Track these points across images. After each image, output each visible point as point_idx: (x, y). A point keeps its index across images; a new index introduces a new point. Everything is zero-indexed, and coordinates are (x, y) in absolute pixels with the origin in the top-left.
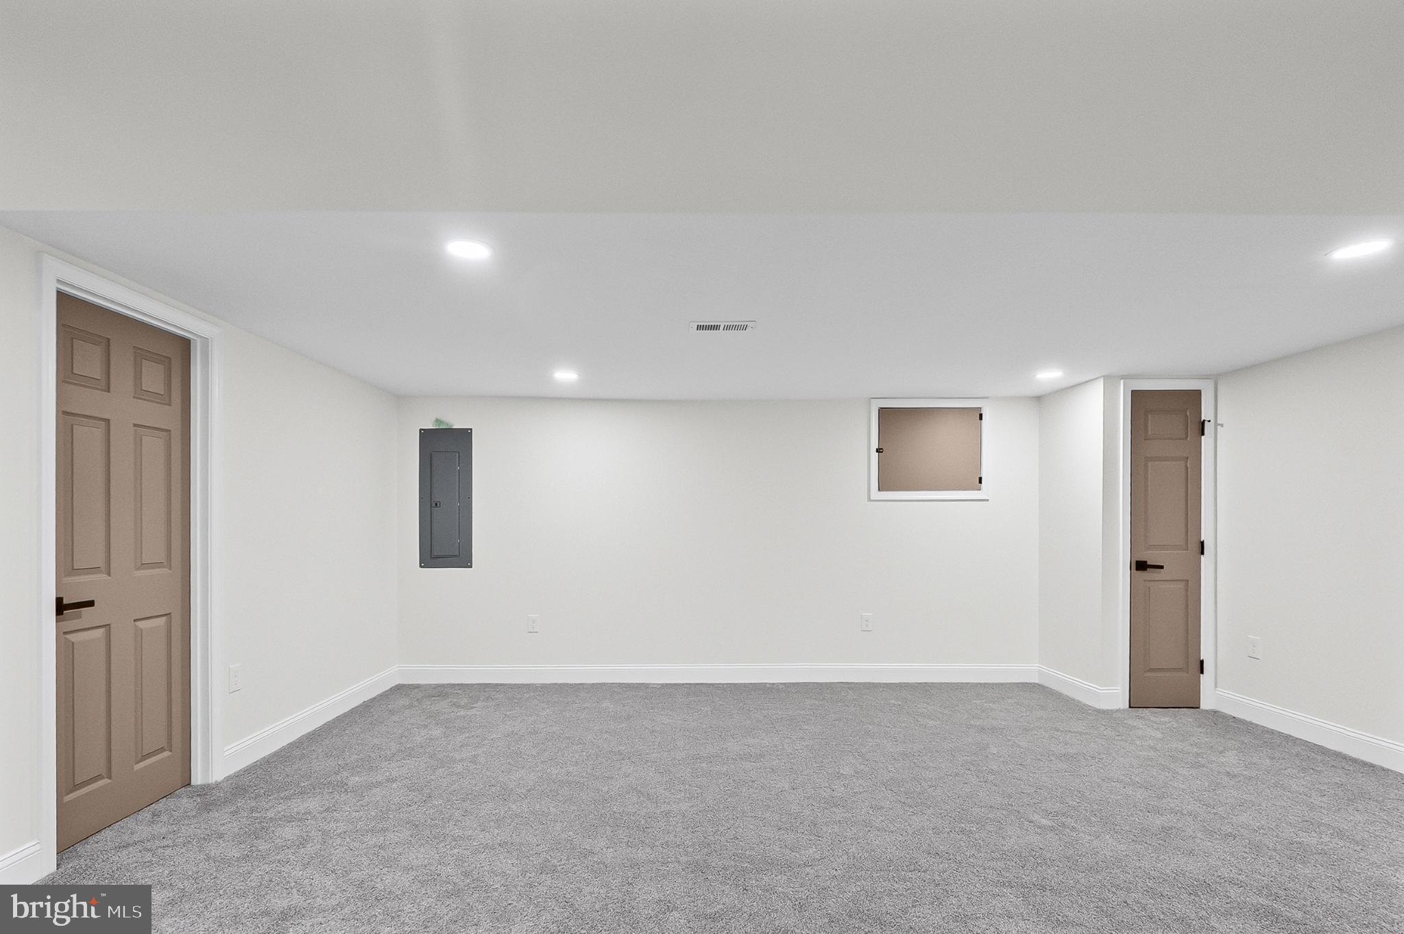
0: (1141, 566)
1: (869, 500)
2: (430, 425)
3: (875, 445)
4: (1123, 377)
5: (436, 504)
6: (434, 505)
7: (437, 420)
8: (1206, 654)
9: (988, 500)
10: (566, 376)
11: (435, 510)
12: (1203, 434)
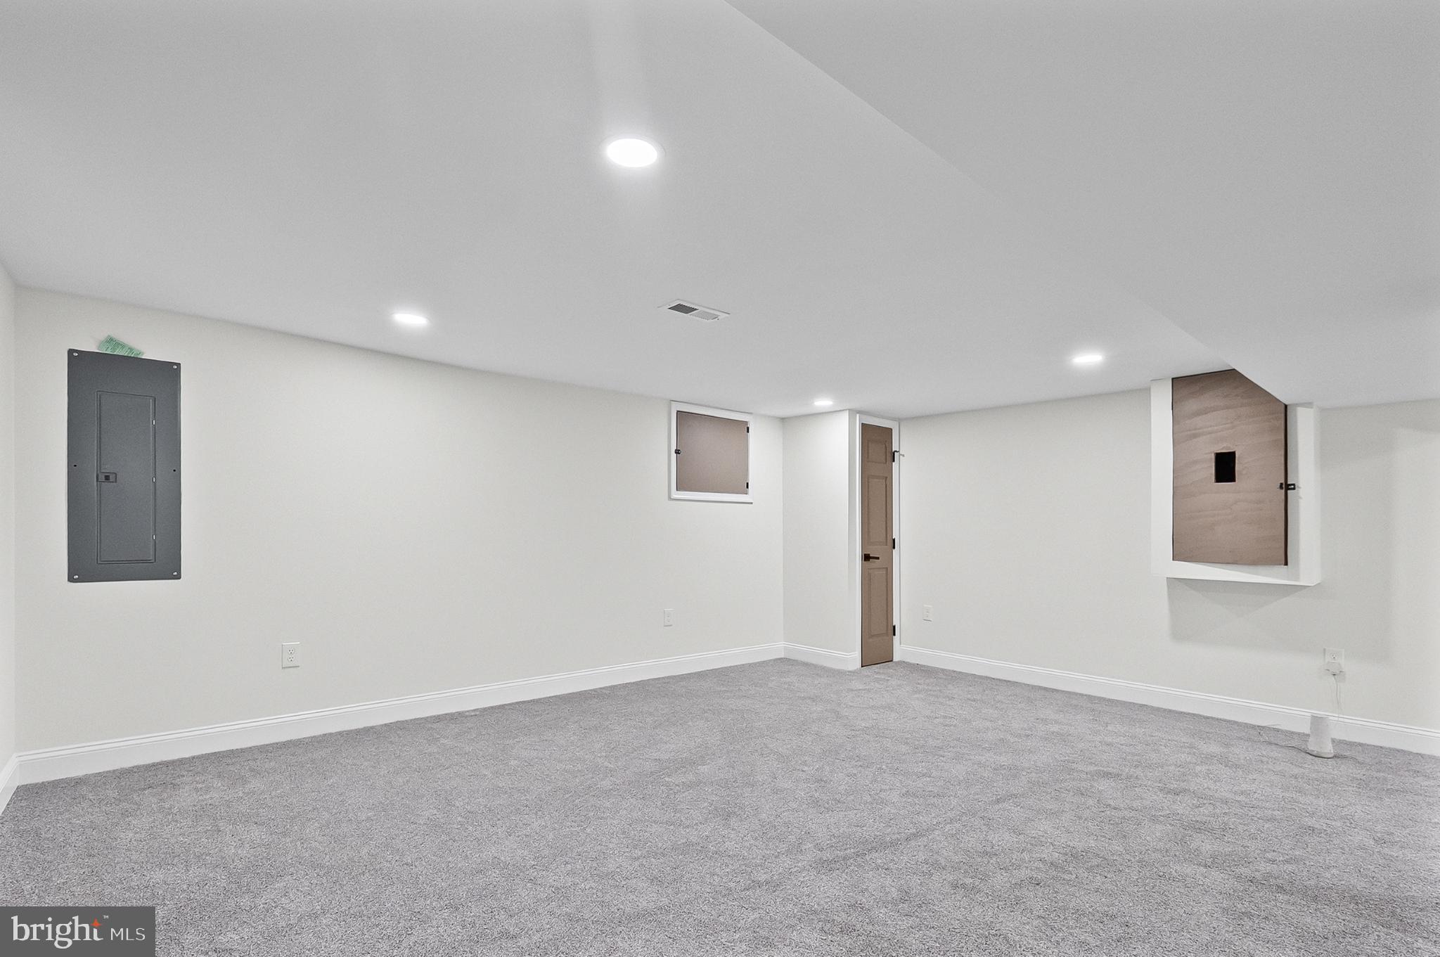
0: (867, 558)
1: (670, 498)
2: (90, 346)
3: (674, 448)
4: (859, 412)
5: (107, 478)
6: (102, 478)
7: (110, 340)
8: (896, 622)
9: (752, 503)
10: (410, 319)
11: (106, 485)
12: (894, 461)
